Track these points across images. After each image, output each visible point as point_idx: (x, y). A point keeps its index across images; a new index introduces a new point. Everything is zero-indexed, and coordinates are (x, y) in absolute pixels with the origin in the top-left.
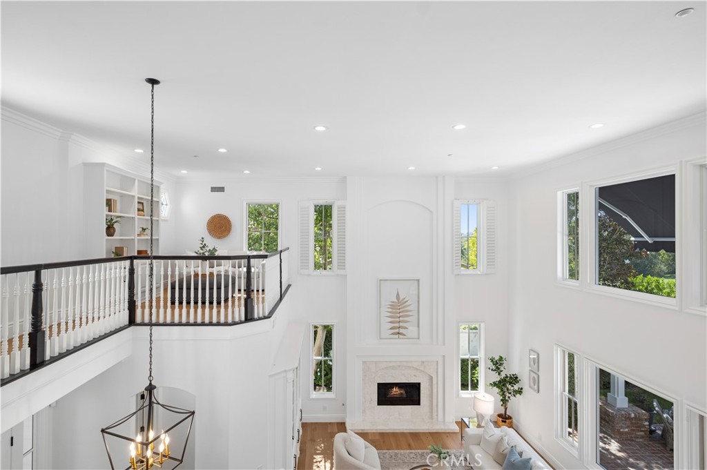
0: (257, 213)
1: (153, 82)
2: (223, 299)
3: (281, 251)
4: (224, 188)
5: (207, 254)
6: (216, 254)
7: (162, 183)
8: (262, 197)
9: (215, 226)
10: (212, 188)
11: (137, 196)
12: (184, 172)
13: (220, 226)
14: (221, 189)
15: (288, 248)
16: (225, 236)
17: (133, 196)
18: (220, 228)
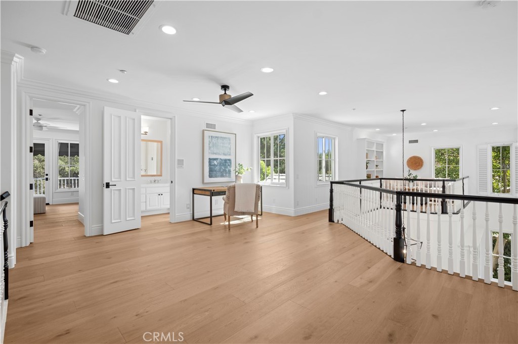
0: (440, 154)
1: (403, 111)
2: (424, 202)
3: (463, 178)
4: (417, 140)
5: (412, 178)
6: (417, 178)
7: (383, 142)
8: (446, 144)
9: (412, 163)
10: (410, 141)
11: (375, 150)
12: (394, 135)
13: (416, 163)
14: (416, 141)
15: (468, 177)
16: (418, 169)
17: (374, 151)
18: (416, 164)
